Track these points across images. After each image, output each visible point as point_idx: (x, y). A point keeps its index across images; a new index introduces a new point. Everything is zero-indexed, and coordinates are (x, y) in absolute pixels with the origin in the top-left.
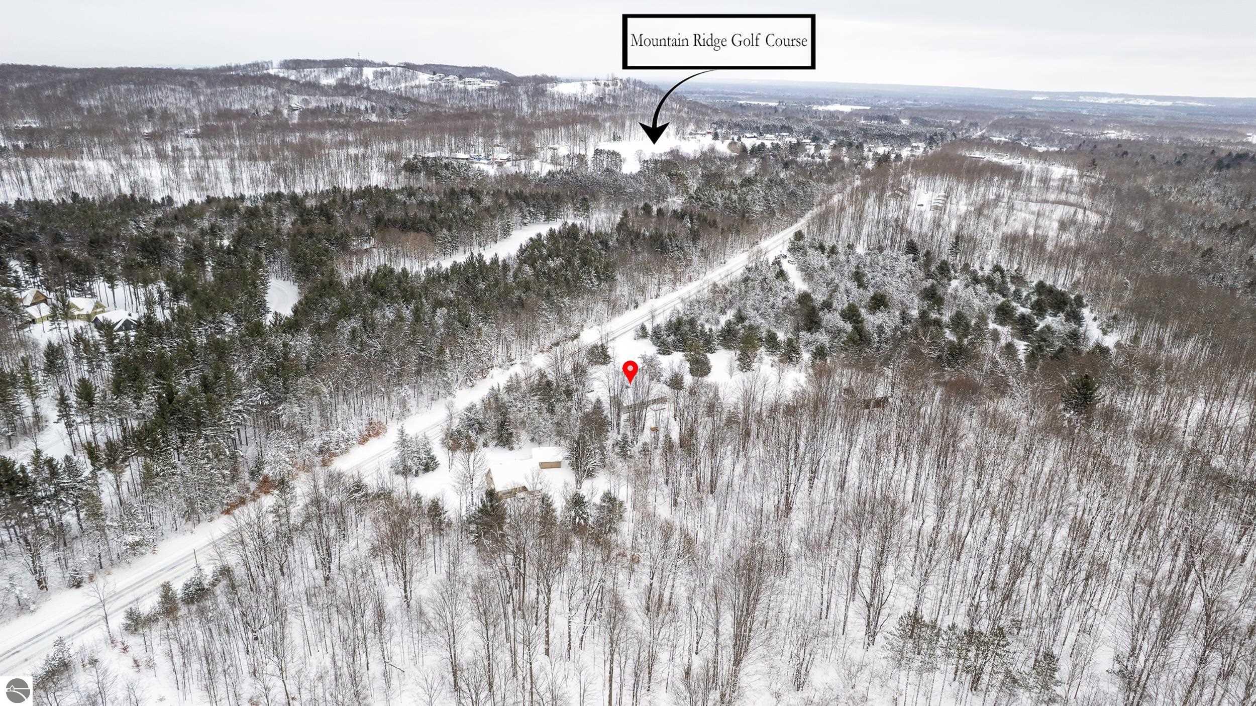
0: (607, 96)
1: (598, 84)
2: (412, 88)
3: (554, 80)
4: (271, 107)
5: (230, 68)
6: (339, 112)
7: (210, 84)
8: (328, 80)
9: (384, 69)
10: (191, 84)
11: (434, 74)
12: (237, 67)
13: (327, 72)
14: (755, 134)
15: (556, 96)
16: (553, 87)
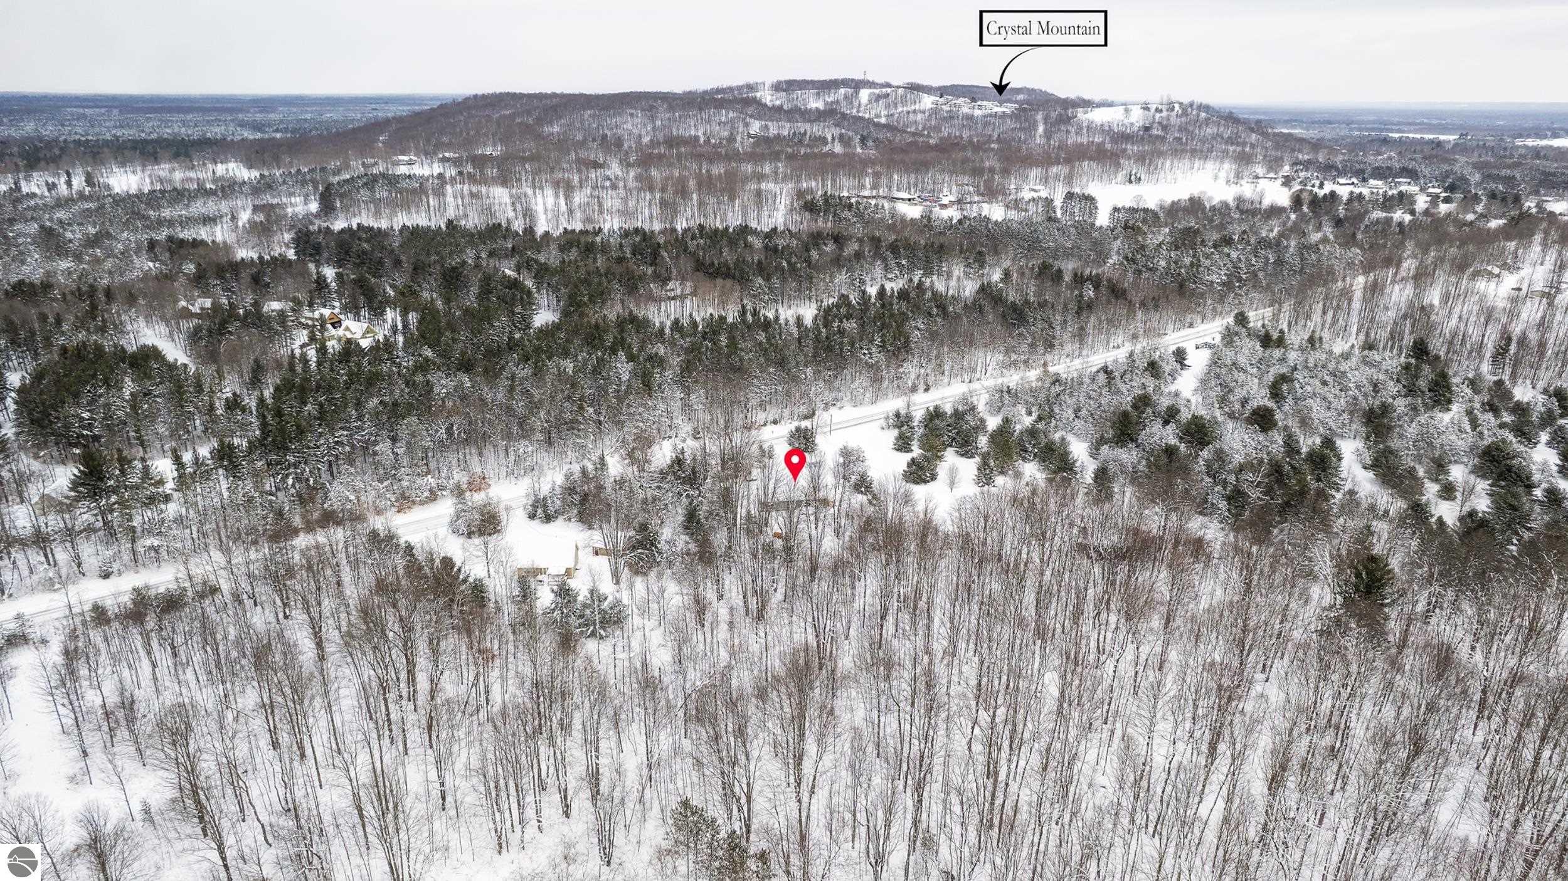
0: (1155, 125)
1: (1147, 109)
2: (908, 113)
3: (1087, 104)
4: (726, 134)
5: (718, 91)
6: (800, 141)
7: (671, 109)
8: (816, 104)
9: (884, 90)
10: (651, 108)
11: (941, 96)
12: (731, 89)
13: (818, 94)
14: (1355, 180)
15: (1085, 124)
16: (1086, 113)
